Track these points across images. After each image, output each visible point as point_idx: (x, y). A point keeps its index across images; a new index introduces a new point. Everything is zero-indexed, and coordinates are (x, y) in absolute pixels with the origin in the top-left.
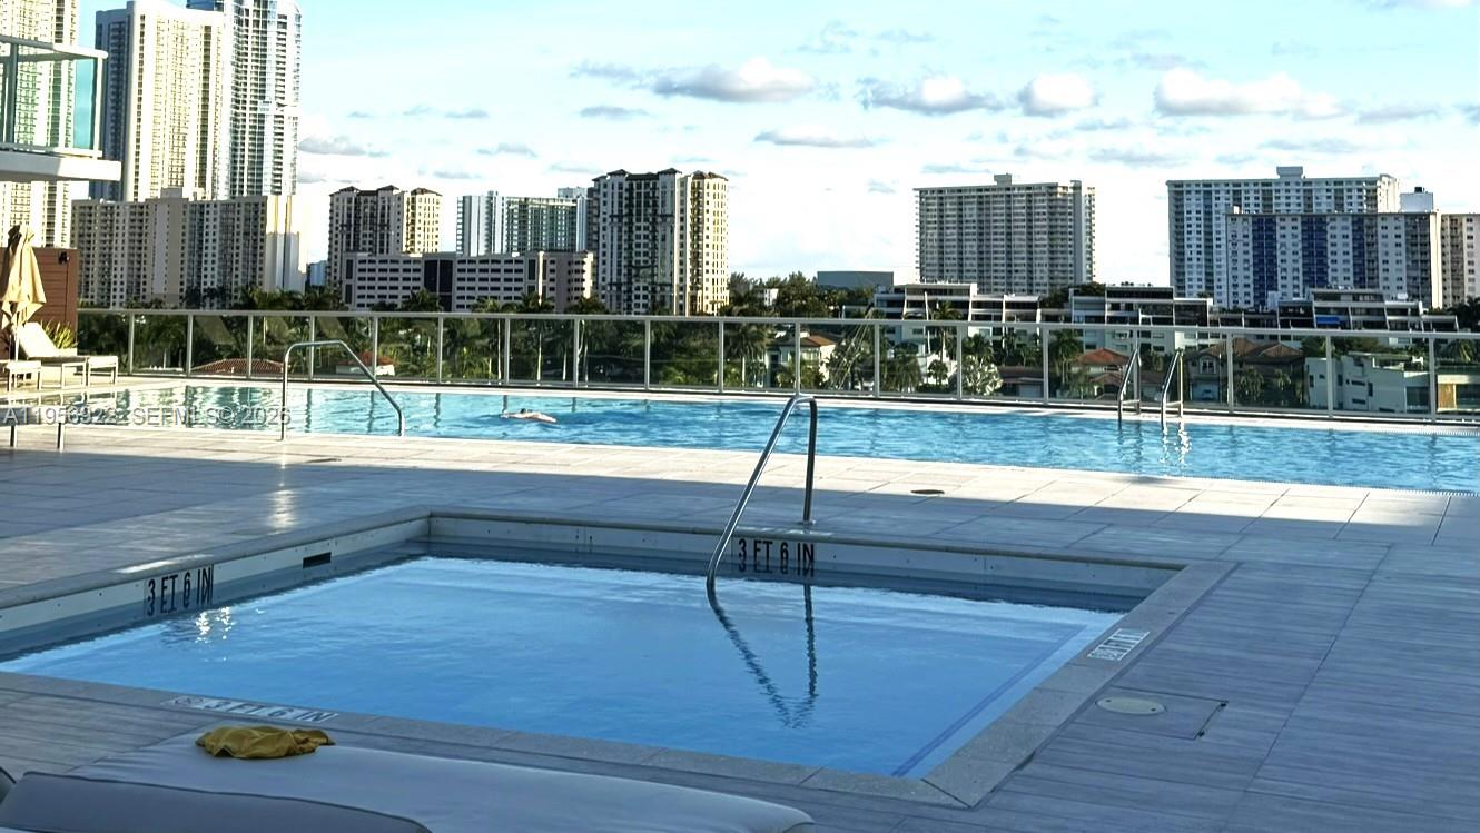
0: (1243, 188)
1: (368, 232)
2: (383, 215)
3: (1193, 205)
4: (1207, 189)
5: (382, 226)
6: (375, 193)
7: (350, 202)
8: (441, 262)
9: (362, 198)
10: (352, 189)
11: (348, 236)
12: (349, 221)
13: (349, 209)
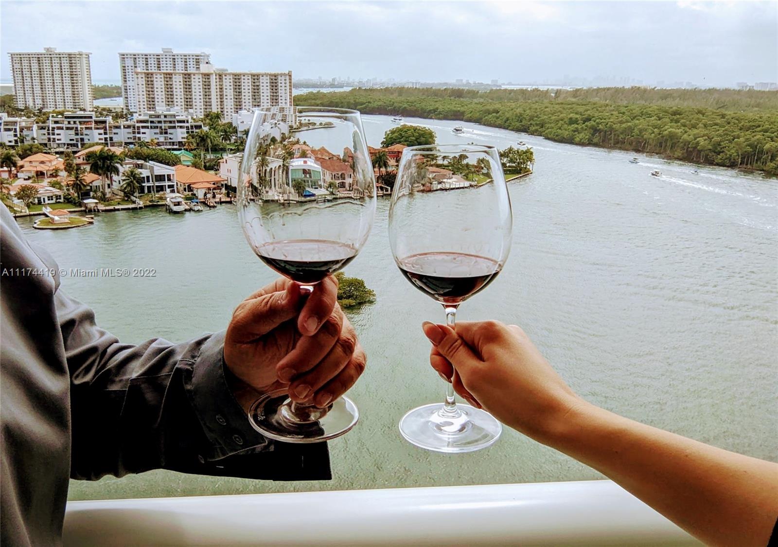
0: (148, 57)
3: (129, 62)
4: (135, 57)
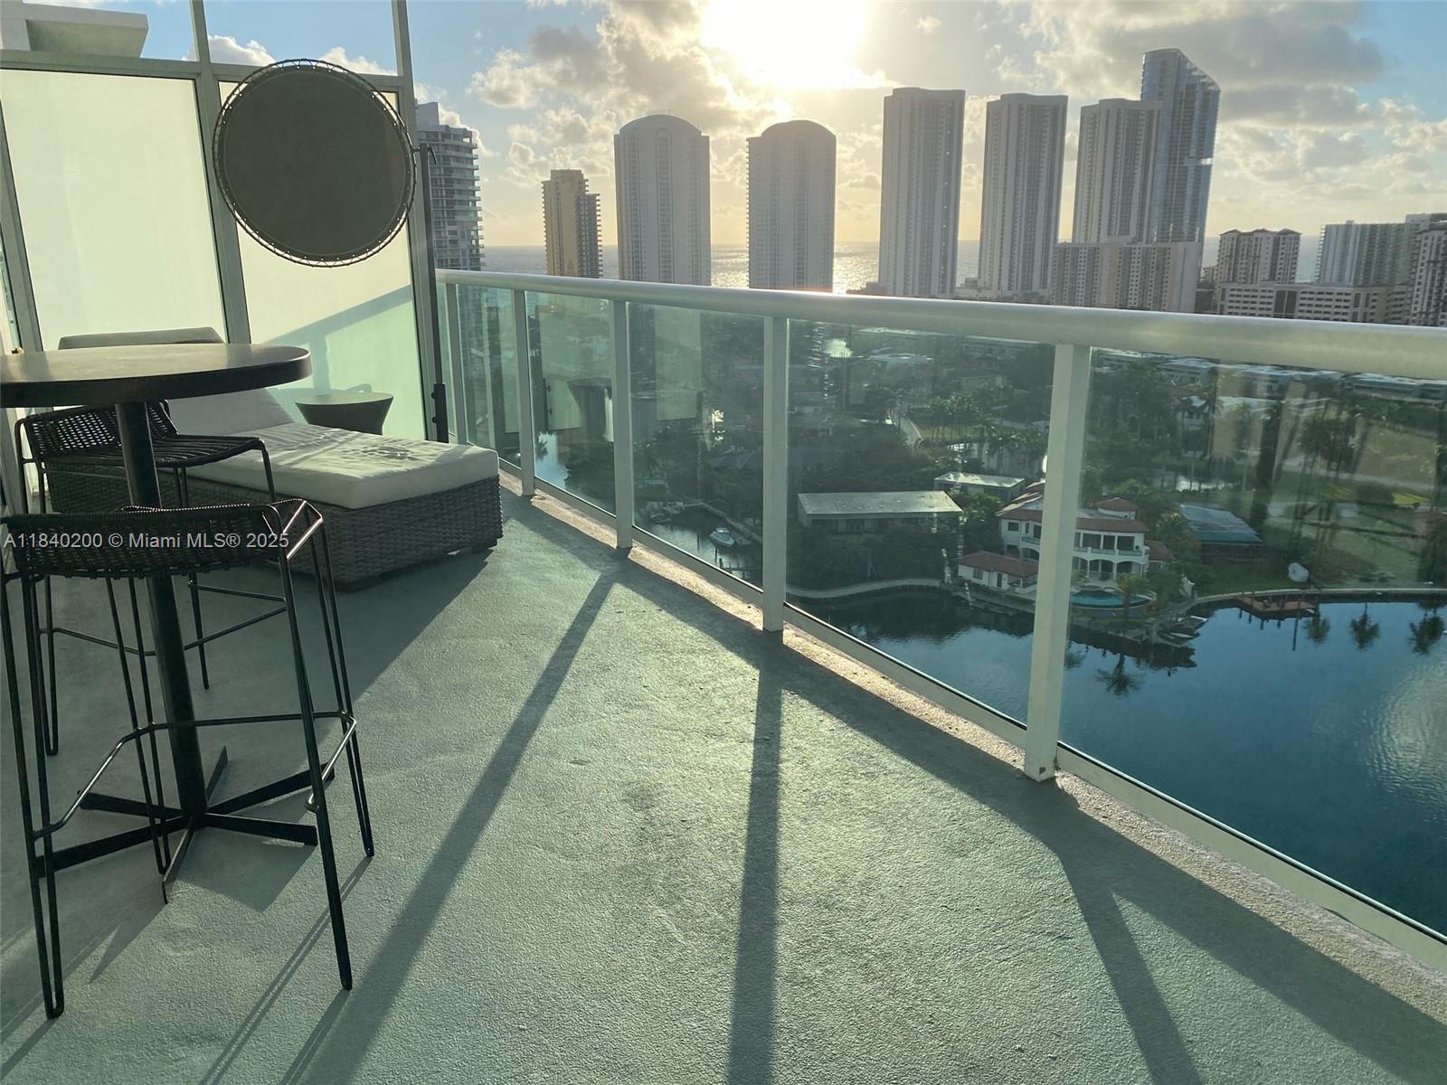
1: (1244, 261)
2: (1255, 250)
5: (1255, 257)
6: (1252, 234)
7: (1233, 239)
8: (1289, 292)
9: (1242, 238)
10: (1235, 231)
11: (1230, 265)
12: (1231, 254)
13: (1232, 245)
